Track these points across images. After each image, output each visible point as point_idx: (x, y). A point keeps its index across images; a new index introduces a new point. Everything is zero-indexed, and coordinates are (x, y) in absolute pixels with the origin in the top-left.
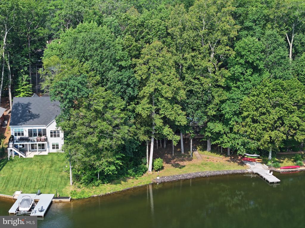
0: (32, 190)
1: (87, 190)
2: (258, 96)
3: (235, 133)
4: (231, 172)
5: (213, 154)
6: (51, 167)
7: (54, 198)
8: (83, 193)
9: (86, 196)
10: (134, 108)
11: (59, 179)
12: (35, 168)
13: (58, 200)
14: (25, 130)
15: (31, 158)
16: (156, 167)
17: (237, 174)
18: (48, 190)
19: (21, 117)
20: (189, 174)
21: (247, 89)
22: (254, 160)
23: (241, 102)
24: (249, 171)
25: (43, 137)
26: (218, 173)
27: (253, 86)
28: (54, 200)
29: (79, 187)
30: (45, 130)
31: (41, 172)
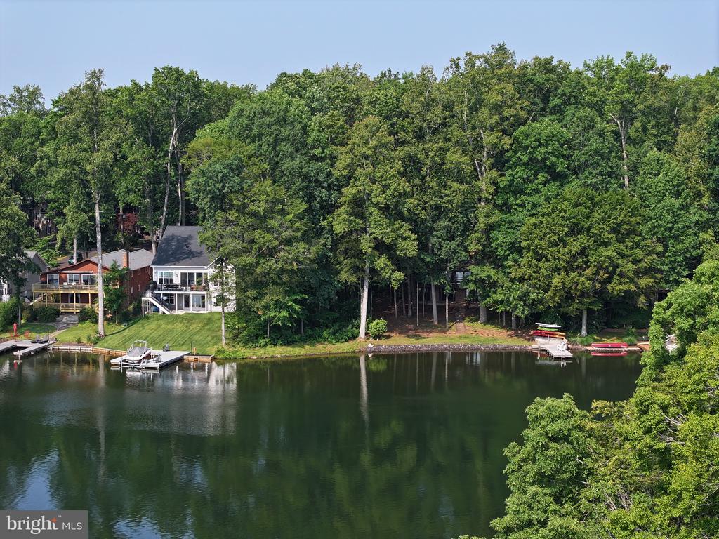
6: (204, 326)
7: (187, 355)
13: (192, 357)
14: (176, 272)
15: (178, 316)
19: (172, 255)
22: (553, 334)
24: (534, 347)
27: (546, 200)
28: (184, 356)
29: (234, 346)
30: (206, 277)
31: (186, 331)
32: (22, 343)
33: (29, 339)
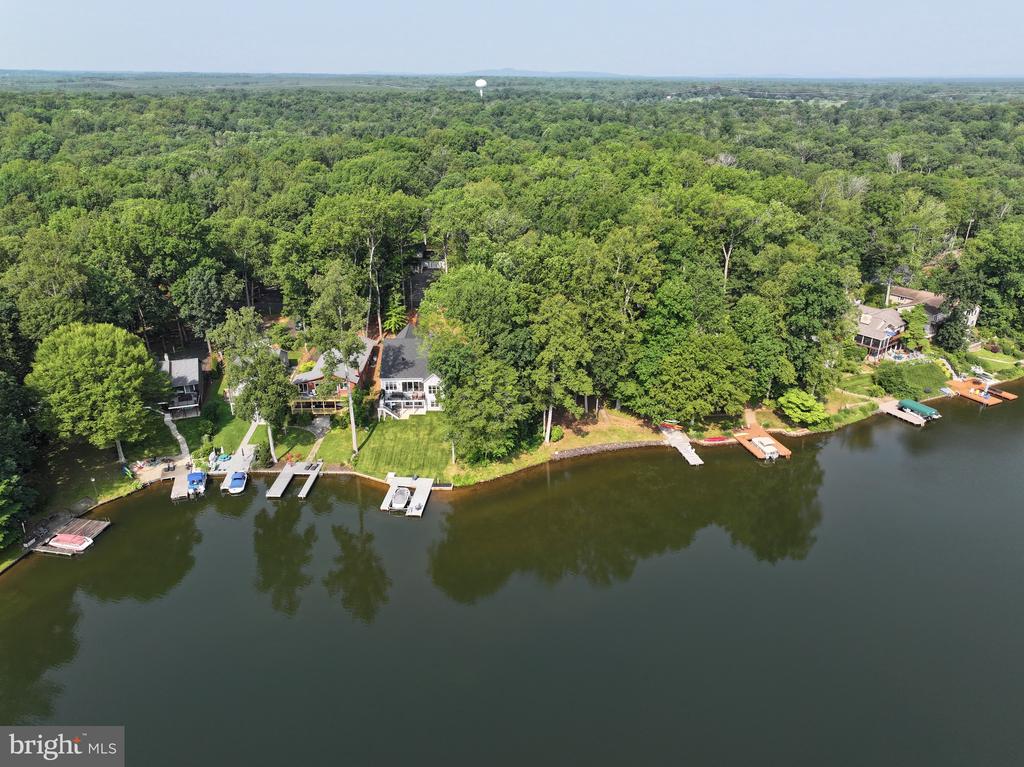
0: (407, 472)
1: (472, 473)
2: (681, 355)
3: (651, 398)
4: (643, 445)
5: (623, 414)
6: (429, 434)
7: (435, 485)
8: (467, 477)
9: (471, 482)
10: (530, 374)
11: (439, 453)
12: (410, 435)
13: (437, 488)
14: (398, 382)
15: (406, 420)
16: (554, 437)
17: (651, 447)
18: (426, 472)
19: (393, 366)
20: (594, 447)
21: (668, 345)
22: (673, 428)
23: (660, 361)
24: (666, 443)
25: (420, 394)
26: (629, 445)
27: (677, 341)
28: (433, 488)
29: (463, 468)
30: (422, 385)
31: (418, 443)
32: (299, 469)
33: (300, 458)
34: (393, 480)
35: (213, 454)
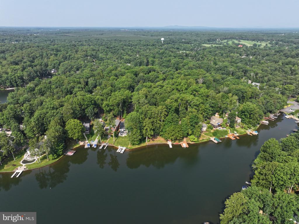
0: (122, 146)
4: (164, 143)
5: (162, 137)
7: (126, 148)
9: (132, 148)
11: (128, 143)
15: (123, 137)
16: (148, 141)
18: (125, 146)
19: (122, 127)
20: (155, 143)
22: (170, 140)
25: (126, 132)
26: (161, 143)
31: (125, 141)
32: (105, 144)
33: (105, 142)
34: (119, 147)
35: (91, 141)
